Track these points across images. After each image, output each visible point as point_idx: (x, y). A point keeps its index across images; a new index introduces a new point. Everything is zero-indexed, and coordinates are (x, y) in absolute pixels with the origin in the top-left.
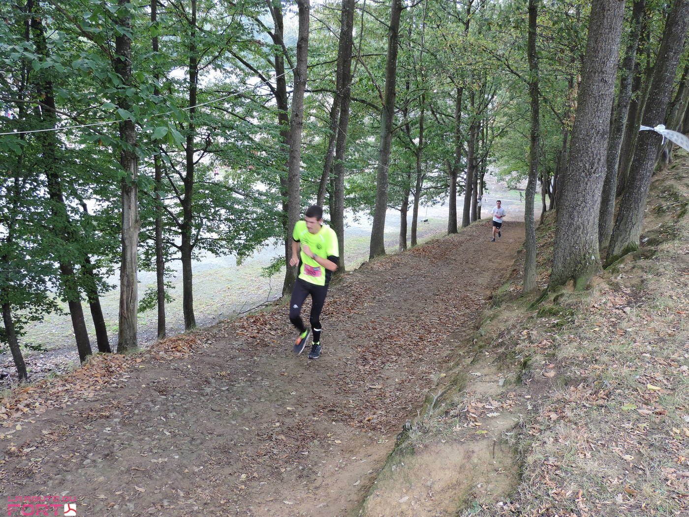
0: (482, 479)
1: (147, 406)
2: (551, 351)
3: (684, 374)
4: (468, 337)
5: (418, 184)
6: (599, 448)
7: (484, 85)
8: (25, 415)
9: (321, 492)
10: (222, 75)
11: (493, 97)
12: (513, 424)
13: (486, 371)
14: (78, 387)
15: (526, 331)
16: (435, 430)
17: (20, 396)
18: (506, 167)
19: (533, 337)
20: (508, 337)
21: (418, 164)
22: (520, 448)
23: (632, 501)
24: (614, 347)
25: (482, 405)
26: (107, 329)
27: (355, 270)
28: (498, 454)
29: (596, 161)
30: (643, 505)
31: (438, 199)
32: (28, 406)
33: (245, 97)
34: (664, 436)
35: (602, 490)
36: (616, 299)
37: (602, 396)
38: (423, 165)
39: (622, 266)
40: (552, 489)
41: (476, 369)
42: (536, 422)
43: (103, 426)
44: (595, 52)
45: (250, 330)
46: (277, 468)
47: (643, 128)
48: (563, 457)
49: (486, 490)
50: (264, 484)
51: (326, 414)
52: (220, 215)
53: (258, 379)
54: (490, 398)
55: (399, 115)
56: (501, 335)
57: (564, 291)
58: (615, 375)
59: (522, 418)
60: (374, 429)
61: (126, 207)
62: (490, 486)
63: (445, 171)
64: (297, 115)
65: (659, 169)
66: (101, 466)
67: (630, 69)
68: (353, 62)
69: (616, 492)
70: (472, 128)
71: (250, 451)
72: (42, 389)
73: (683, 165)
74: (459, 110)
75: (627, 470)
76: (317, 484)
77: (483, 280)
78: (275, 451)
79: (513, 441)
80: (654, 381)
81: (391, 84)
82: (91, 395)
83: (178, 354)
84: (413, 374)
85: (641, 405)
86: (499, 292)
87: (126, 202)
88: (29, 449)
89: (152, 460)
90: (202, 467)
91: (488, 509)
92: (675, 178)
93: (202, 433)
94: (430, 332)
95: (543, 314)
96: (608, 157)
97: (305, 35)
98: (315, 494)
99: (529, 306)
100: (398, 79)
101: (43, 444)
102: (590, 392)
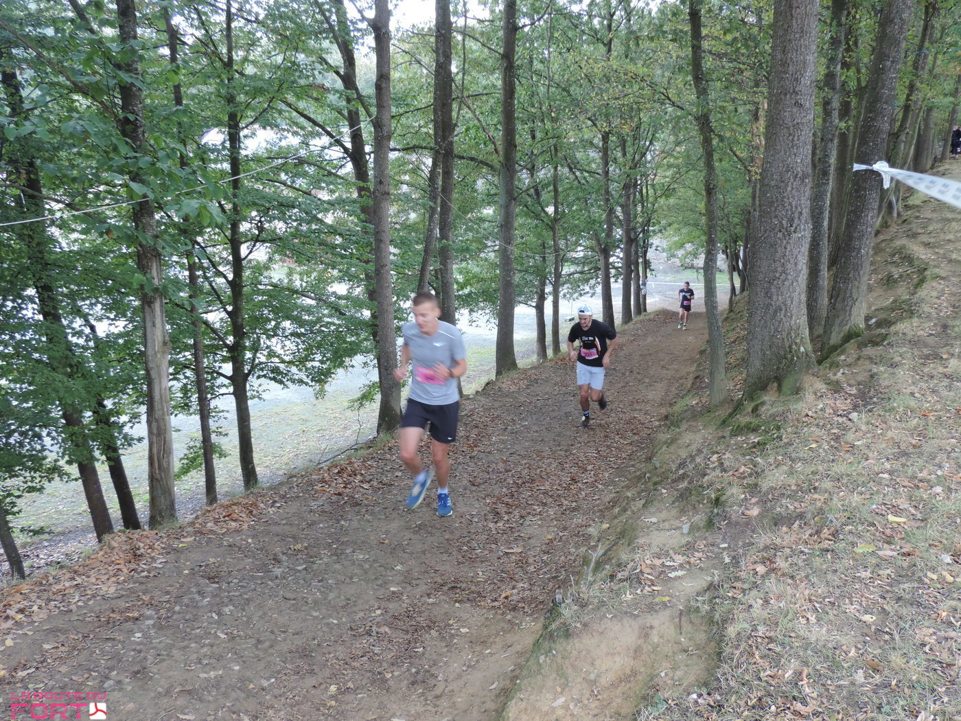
0: (666, 664)
1: (192, 600)
2: (751, 481)
3: (938, 498)
4: (638, 473)
5: (556, 269)
6: (827, 609)
7: (638, 127)
8: (18, 624)
9: (444, 703)
10: (275, 136)
11: (651, 143)
12: (705, 585)
13: (664, 515)
14: (93, 580)
15: (716, 456)
16: (596, 601)
17: (9, 599)
18: (676, 239)
19: (726, 464)
20: (691, 467)
21: (554, 241)
22: (717, 616)
23: (878, 679)
24: (838, 468)
25: (661, 561)
26: (136, 500)
27: (477, 392)
28: (687, 627)
29: (796, 215)
30: (894, 683)
31: (587, 288)
32: (21, 611)
33: (310, 164)
34: (916, 585)
35: (835, 666)
36: (837, 402)
37: (826, 536)
38: (562, 243)
39: (843, 357)
40: (765, 670)
41: (650, 513)
42: (737, 579)
43: (131, 632)
44: (783, 65)
45: (333, 484)
46: (379, 673)
47: (857, 167)
48: (777, 624)
49: (672, 679)
50: (363, 698)
51: (445, 594)
52: (284, 329)
53: (348, 551)
54: (671, 552)
55: (524, 176)
56: (682, 465)
57: (765, 398)
58: (843, 505)
59: (717, 575)
60: (514, 609)
61: (149, 324)
62: (679, 673)
63: (592, 249)
64: (381, 182)
65: (885, 225)
66: (130, 688)
67: (834, 89)
68: (455, 106)
69: (855, 667)
70: (626, 187)
71: (341, 652)
72: (42, 586)
73: (917, 217)
74: (606, 164)
75: (867, 635)
76: (438, 691)
77: (656, 393)
78: (377, 650)
79: (707, 607)
80: (897, 511)
81: (510, 133)
82: (112, 590)
83: (233, 524)
84: (565, 529)
85: (880, 544)
86: (677, 408)
87: (148, 318)
88: (26, 672)
89: (201, 675)
90: (273, 680)
91: (676, 704)
92: (908, 236)
93: (272, 632)
94: (586, 470)
95: (738, 431)
96: (812, 211)
97: (385, 70)
98: (436, 706)
99: (719, 423)
100: (519, 127)
101: (45, 664)
102: (809, 532)
